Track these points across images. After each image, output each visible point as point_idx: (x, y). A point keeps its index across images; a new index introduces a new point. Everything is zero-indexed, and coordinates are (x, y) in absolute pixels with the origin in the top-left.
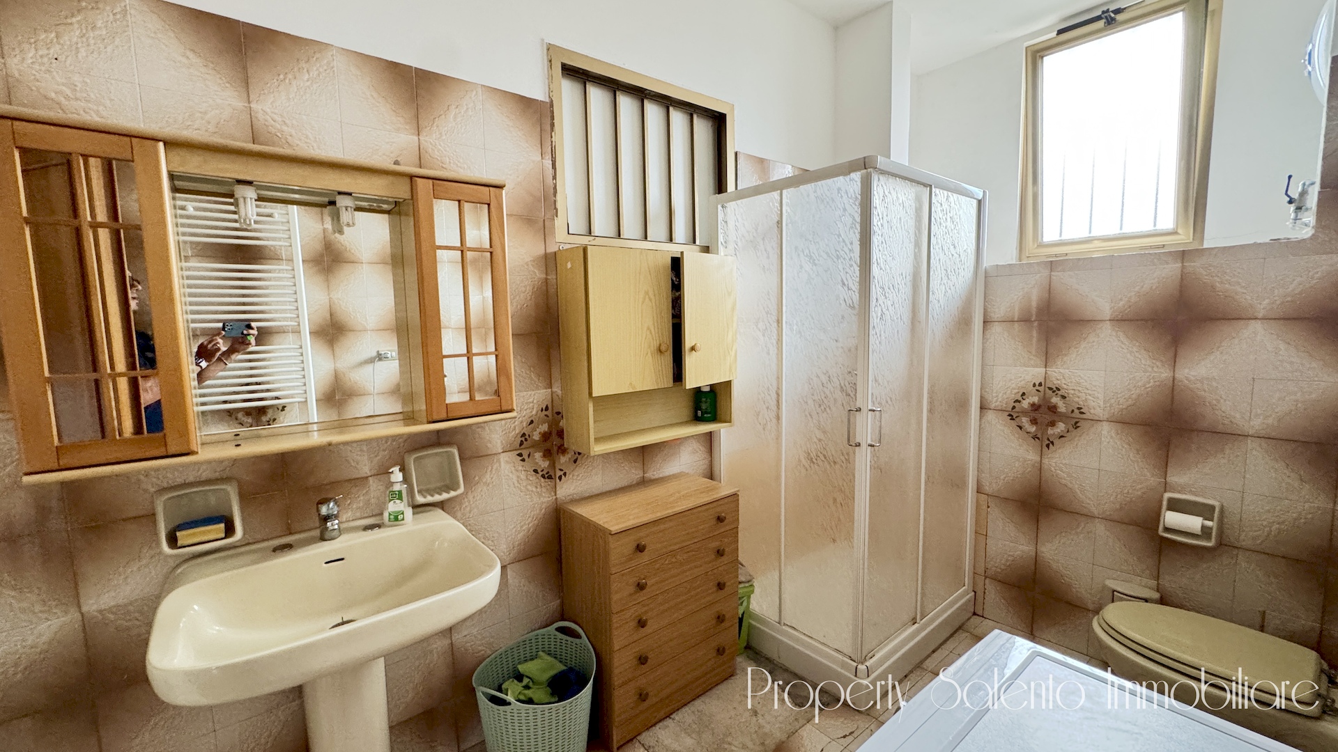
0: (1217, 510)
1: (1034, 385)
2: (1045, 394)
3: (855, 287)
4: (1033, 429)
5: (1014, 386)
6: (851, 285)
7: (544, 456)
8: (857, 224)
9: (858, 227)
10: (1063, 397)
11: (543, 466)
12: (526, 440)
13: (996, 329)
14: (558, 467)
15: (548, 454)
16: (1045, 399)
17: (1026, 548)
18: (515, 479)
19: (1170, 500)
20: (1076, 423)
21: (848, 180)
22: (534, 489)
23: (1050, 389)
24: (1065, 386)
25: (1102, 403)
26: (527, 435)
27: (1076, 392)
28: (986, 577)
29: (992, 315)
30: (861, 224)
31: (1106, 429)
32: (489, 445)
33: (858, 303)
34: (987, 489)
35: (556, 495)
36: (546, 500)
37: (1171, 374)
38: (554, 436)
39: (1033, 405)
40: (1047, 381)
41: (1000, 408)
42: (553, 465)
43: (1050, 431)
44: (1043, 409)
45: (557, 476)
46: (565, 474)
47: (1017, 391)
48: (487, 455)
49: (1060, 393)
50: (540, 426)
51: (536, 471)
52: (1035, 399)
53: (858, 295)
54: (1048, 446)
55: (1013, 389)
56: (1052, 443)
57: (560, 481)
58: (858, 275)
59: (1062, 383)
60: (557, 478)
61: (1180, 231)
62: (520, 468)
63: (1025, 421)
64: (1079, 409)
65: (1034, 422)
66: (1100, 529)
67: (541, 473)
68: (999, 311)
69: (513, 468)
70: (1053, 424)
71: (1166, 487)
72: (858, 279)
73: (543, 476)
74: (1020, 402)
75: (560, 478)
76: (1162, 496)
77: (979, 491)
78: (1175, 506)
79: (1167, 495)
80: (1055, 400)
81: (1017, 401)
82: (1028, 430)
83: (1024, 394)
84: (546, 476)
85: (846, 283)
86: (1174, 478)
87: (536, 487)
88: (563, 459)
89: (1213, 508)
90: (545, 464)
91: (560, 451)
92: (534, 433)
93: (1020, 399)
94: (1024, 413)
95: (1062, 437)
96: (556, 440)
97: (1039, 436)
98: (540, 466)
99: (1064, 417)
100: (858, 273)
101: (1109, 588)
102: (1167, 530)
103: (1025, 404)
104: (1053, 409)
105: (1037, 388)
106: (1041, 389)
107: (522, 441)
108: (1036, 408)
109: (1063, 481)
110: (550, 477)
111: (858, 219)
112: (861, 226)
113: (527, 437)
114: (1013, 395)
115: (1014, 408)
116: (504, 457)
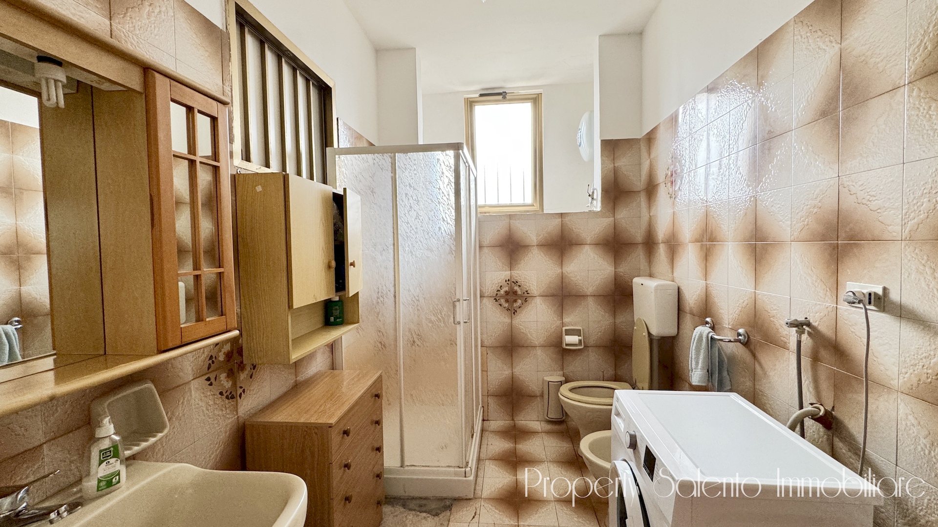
0: (582, 331)
1: (506, 281)
2: (511, 285)
3: (453, 223)
4: (506, 305)
5: (496, 282)
6: (449, 221)
7: (228, 376)
8: (452, 183)
9: (453, 185)
10: (520, 286)
11: (227, 387)
12: (213, 362)
13: (486, 250)
14: (239, 385)
15: (231, 374)
16: (511, 288)
17: (507, 372)
18: (203, 404)
19: (566, 330)
20: (526, 299)
21: (445, 155)
22: (220, 413)
23: (513, 282)
24: (520, 281)
25: (536, 287)
26: (214, 356)
27: (525, 283)
28: (488, 396)
29: (483, 243)
30: (455, 183)
31: (538, 301)
32: (181, 374)
33: (454, 232)
34: (486, 343)
35: (237, 414)
36: (230, 420)
37: (561, 270)
38: (235, 355)
39: (506, 292)
40: (512, 279)
41: (490, 295)
42: (234, 384)
43: (515, 305)
44: (511, 293)
45: (238, 394)
46: (244, 391)
47: (497, 285)
48: (177, 387)
49: (518, 284)
50: (225, 347)
51: (221, 393)
52: (507, 289)
53: (454, 228)
54: (514, 313)
55: (496, 284)
56: (516, 311)
57: (240, 398)
58: (454, 215)
59: (518, 279)
60: (238, 396)
61: (534, 205)
62: (209, 394)
63: (502, 301)
64: (527, 291)
65: (507, 301)
66: (539, 352)
67: (225, 395)
68: (486, 242)
69: (202, 395)
70: (515, 301)
71: (563, 325)
72: (454, 218)
73: (227, 397)
74: (499, 291)
75: (240, 396)
76: (562, 330)
77: (482, 346)
78: (569, 332)
79: (564, 328)
80: (516, 288)
81: (498, 291)
82: (505, 306)
83: (501, 286)
84: (230, 396)
85: (446, 219)
86: (566, 320)
87: (222, 410)
88: (243, 376)
89: (580, 330)
90: (228, 384)
91: (240, 368)
92: (220, 354)
93: (499, 289)
94: (502, 297)
95: (520, 307)
96: (236, 359)
97: (510, 308)
98: (225, 387)
99: (521, 297)
100: (454, 214)
101: (546, 381)
102: (567, 345)
103: (502, 292)
104: (515, 293)
105: (508, 282)
106: (509, 282)
107: (210, 364)
108: (507, 293)
109: (522, 331)
110: (233, 397)
111: (453, 180)
112: (455, 185)
113: (214, 359)
114: (495, 287)
115: (497, 294)
116: (194, 385)
